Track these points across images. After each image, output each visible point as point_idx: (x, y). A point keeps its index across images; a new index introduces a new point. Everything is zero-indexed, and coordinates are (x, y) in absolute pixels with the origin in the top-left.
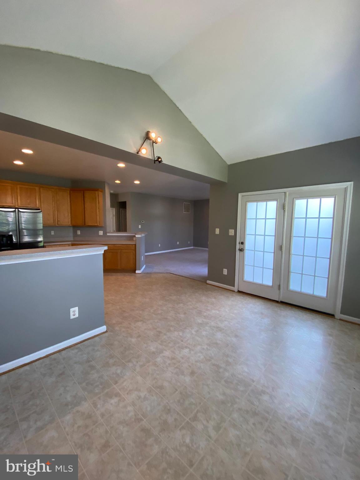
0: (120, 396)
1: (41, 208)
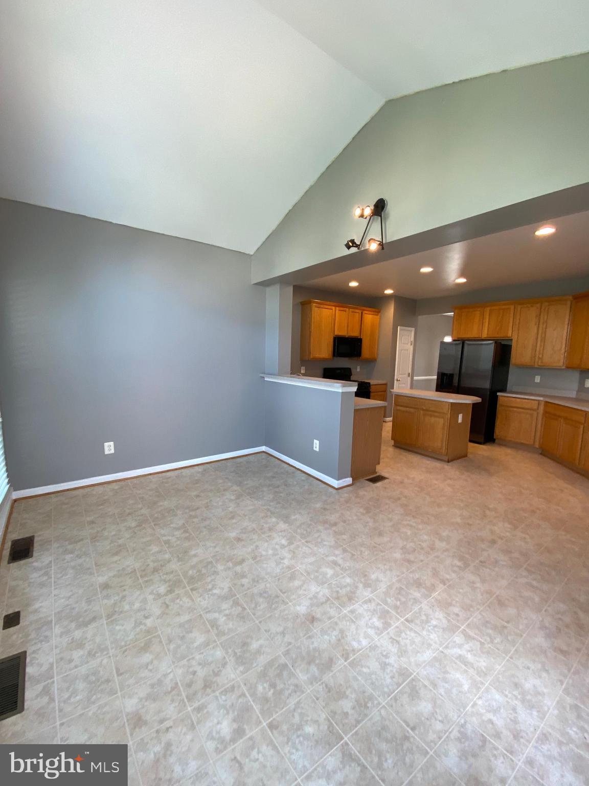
0: (385, 628)
1: (515, 338)
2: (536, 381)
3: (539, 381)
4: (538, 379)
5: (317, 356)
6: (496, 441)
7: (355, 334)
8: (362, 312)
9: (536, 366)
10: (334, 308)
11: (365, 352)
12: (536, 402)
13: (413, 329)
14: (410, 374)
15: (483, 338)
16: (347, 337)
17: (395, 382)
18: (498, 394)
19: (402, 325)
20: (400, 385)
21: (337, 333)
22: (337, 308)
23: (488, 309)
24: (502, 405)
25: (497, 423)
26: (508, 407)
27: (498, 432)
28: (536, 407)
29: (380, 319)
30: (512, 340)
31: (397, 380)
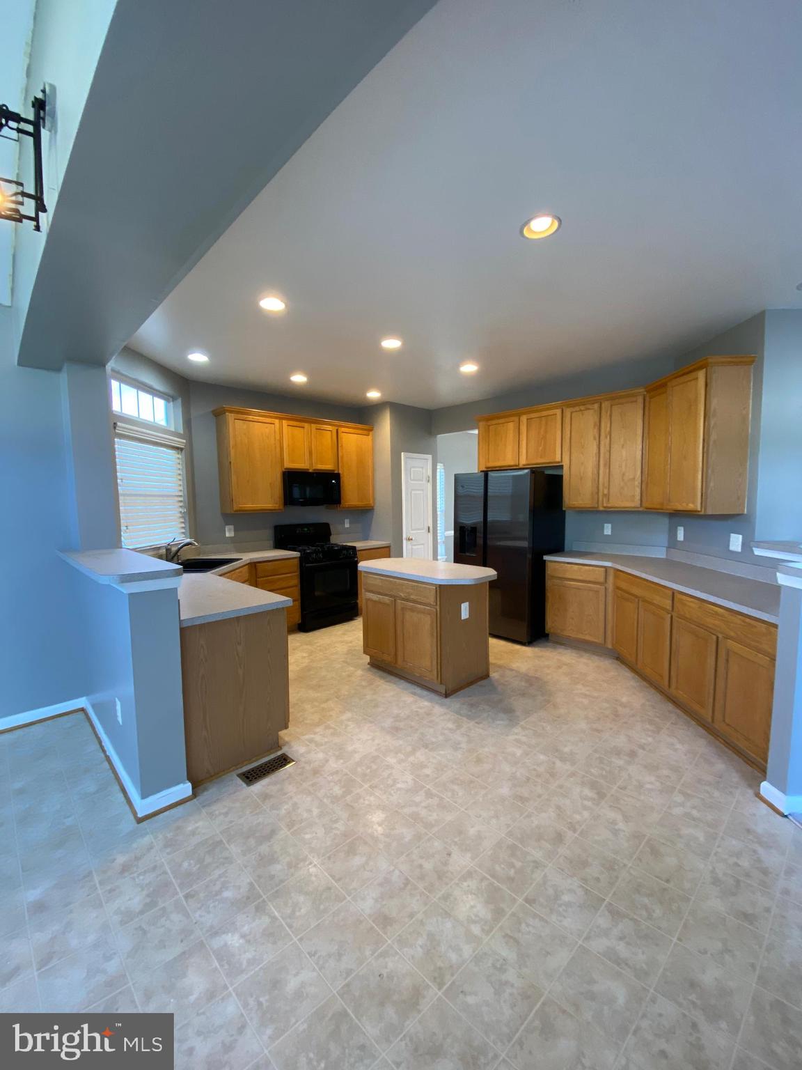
1: (566, 463)
2: (605, 533)
3: (609, 533)
4: (608, 530)
5: (249, 506)
6: (550, 637)
7: (328, 466)
8: (337, 430)
9: (601, 509)
10: (277, 421)
11: (350, 495)
12: (603, 569)
13: (429, 457)
14: (431, 529)
15: (521, 466)
16: (310, 471)
17: (404, 542)
18: (546, 558)
19: (408, 451)
20: (414, 547)
21: (289, 464)
22: (284, 422)
23: (524, 418)
24: (553, 577)
25: (548, 607)
26: (560, 578)
27: (551, 623)
28: (602, 579)
29: (373, 441)
30: (561, 467)
31: (409, 539)
